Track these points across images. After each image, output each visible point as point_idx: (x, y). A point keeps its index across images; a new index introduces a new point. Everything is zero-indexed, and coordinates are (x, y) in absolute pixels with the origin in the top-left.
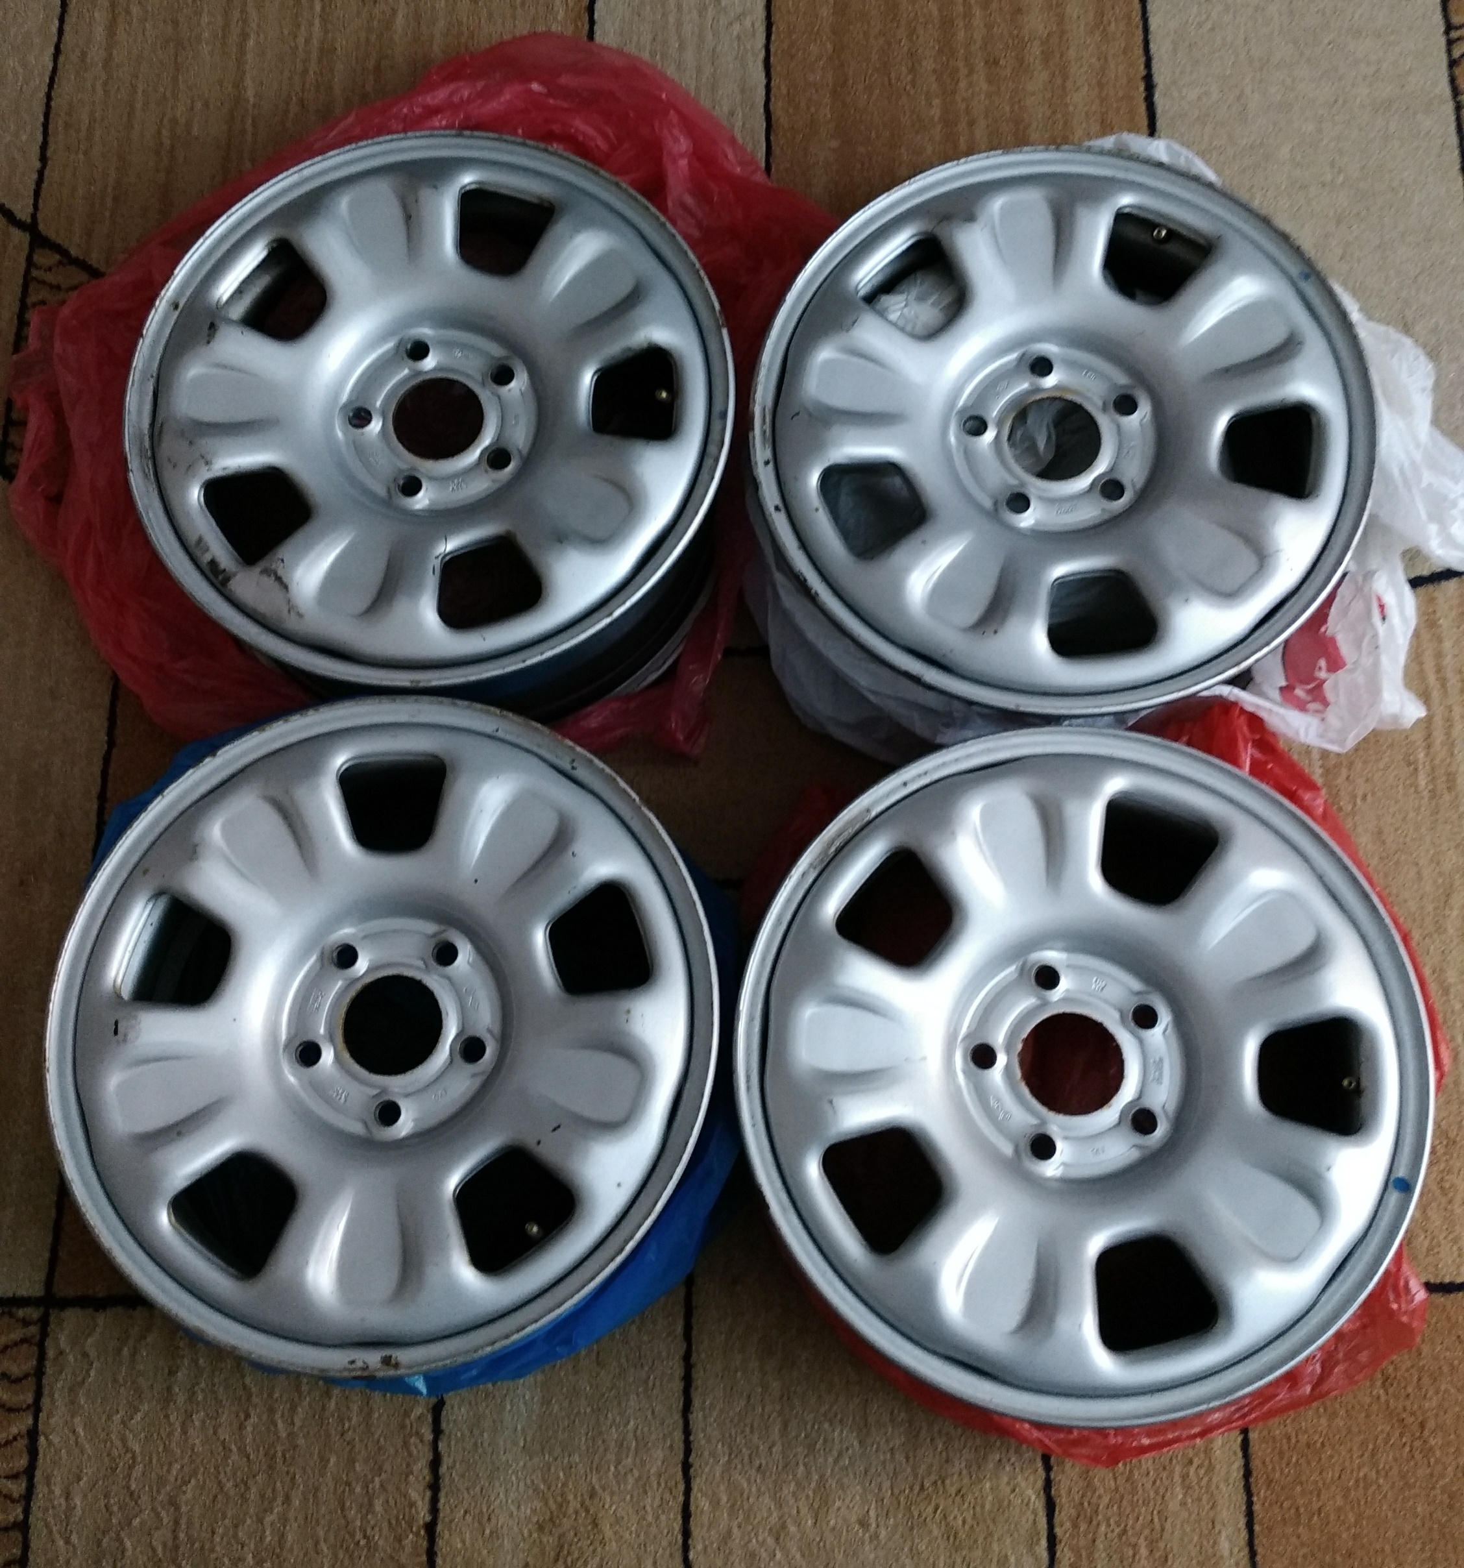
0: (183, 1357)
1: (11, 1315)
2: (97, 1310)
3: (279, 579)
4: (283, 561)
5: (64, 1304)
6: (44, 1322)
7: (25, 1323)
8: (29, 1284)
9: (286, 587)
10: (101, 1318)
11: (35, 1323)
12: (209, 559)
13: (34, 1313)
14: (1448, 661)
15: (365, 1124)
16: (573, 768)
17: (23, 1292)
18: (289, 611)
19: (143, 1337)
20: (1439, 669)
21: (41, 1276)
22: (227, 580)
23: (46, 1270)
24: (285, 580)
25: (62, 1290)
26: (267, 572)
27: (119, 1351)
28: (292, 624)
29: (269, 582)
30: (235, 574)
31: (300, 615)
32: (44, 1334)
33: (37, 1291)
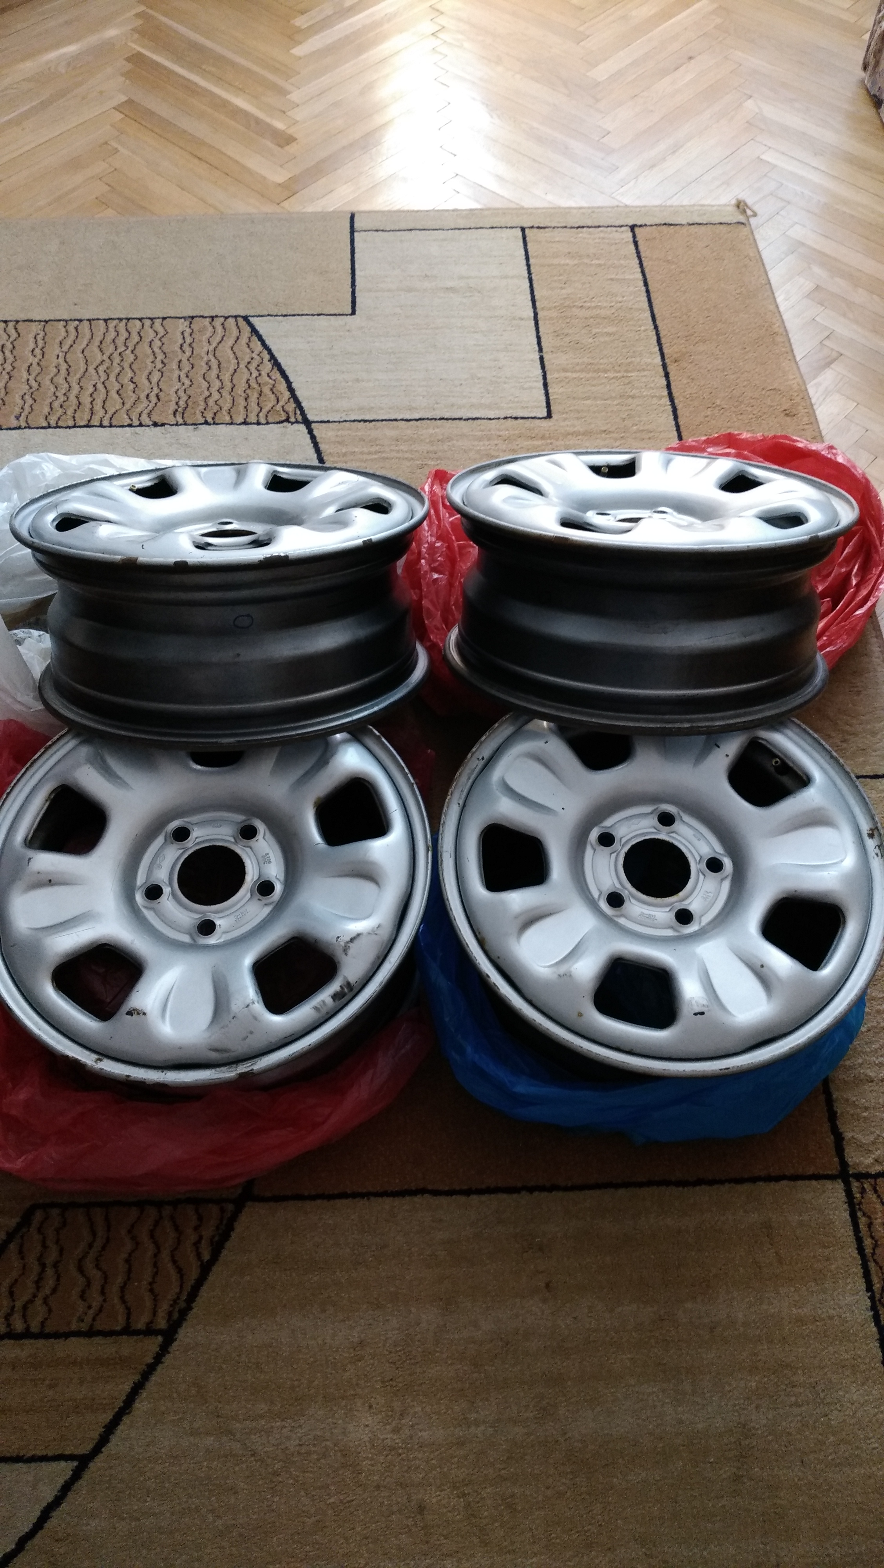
0: (860, 1073)
1: (860, 1203)
2: (843, 1139)
3: (352, 940)
4: (338, 937)
5: (844, 1164)
6: (861, 1176)
7: (863, 1191)
8: (835, 1192)
9: (359, 935)
10: (848, 1135)
11: (862, 1184)
12: (332, 1000)
13: (855, 1185)
14: (365, 450)
15: (723, 880)
16: (483, 758)
17: (842, 1195)
18: (376, 934)
19: (854, 1105)
20: (369, 453)
21: (829, 1184)
22: (348, 984)
23: (825, 1181)
24: (353, 936)
25: (834, 1167)
26: (345, 950)
27: (866, 1119)
28: (386, 933)
29: (354, 948)
30: (345, 977)
31: (379, 926)
32: (867, 1176)
33: (839, 1186)
